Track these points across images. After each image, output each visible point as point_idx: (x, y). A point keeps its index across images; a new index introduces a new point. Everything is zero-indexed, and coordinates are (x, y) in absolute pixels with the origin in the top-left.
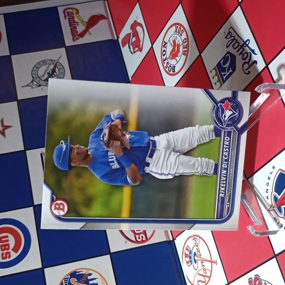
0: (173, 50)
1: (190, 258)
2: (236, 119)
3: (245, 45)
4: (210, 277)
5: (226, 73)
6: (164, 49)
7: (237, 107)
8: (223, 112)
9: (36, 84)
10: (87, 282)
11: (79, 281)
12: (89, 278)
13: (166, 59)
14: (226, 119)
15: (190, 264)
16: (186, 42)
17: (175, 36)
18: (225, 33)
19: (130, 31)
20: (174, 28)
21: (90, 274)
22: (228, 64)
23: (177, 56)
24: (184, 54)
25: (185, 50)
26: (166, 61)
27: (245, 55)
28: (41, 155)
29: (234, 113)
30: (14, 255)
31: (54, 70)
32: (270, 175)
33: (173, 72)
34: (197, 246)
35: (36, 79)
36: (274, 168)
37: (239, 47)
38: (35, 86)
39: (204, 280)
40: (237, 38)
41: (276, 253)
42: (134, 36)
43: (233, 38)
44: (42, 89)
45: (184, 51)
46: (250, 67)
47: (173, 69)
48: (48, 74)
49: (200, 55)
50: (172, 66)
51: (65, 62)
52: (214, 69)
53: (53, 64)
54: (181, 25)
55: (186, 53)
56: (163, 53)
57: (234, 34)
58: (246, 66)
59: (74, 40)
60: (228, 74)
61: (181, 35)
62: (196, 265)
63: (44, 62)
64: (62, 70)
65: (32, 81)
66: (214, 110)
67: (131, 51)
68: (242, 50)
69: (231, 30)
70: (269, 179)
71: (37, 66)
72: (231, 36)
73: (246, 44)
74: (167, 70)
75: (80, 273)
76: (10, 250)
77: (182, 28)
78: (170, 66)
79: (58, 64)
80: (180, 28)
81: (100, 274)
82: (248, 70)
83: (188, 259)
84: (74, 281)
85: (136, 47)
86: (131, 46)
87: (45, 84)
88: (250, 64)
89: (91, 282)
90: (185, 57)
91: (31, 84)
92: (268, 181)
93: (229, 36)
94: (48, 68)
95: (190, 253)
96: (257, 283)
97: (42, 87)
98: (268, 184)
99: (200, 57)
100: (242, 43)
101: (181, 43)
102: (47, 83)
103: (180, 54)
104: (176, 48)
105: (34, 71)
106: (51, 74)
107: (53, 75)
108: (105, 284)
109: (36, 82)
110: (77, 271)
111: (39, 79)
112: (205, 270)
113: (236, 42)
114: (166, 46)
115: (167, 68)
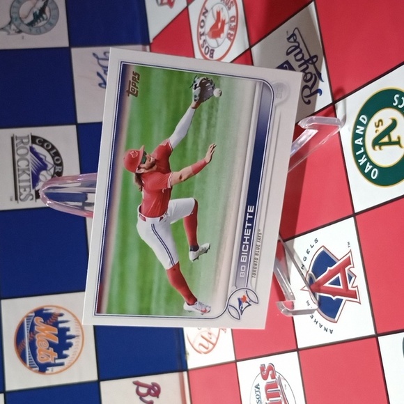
0: (215, 26)
3: (310, 62)
4: (214, 345)
6: (202, 18)
9: (15, 28)
10: (56, 324)
11: (46, 322)
12: (60, 319)
13: (203, 34)
16: (233, 21)
17: (221, 6)
18: (287, 32)
21: (61, 315)
23: (219, 36)
24: (229, 39)
25: (232, 32)
26: (203, 38)
27: (309, 76)
28: (12, 139)
31: (42, 10)
32: (310, 249)
33: (210, 56)
35: (16, 20)
36: (316, 241)
37: (303, 61)
38: (13, 32)
39: (207, 346)
40: (302, 46)
41: (299, 347)
43: (297, 44)
44: (23, 38)
45: (229, 34)
46: (312, 94)
47: (211, 53)
48: (34, 14)
49: (249, 50)
50: (210, 48)
55: (232, 38)
56: (201, 23)
57: (299, 39)
58: (307, 92)
61: (229, 8)
64: (54, 12)
65: (10, 23)
67: (157, 1)
68: (305, 66)
69: (296, 32)
70: (308, 252)
72: (295, 41)
73: (313, 61)
74: (203, 50)
75: (49, 311)
78: (207, 47)
79: (50, 1)
81: (74, 316)
82: (309, 98)
84: (39, 320)
87: (28, 31)
88: (313, 90)
89: (61, 325)
90: (229, 43)
91: (8, 28)
92: (306, 255)
93: (292, 40)
94: (35, 6)
96: (270, 372)
97: (23, 34)
98: (305, 259)
99: (249, 52)
100: (307, 57)
101: (227, 20)
102: (30, 30)
103: (223, 35)
104: (220, 25)
105: (14, 7)
106: (39, 16)
107: (41, 19)
108: (80, 330)
109: (15, 25)
110: (45, 308)
111: (19, 22)
112: (210, 334)
113: (301, 52)
114: (206, 15)
115: (203, 47)
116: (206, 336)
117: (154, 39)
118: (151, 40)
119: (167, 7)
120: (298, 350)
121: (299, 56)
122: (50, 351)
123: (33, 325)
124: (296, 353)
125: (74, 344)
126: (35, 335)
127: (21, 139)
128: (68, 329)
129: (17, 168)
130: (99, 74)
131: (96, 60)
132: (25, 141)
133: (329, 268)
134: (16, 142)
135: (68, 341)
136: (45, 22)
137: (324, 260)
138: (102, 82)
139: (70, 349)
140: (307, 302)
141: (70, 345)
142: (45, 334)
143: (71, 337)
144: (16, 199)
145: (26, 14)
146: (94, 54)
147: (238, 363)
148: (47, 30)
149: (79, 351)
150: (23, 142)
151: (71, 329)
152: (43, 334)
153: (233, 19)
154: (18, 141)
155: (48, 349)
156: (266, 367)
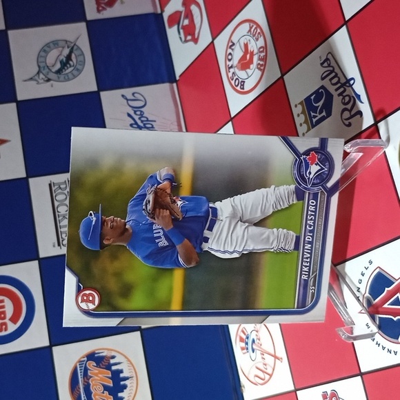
0: (243, 58)
1: (247, 344)
2: (325, 176)
3: (348, 85)
4: (271, 376)
5: (317, 115)
6: (229, 51)
7: (327, 160)
8: (307, 167)
9: (44, 77)
10: (109, 367)
11: (98, 365)
12: (112, 361)
13: (232, 67)
14: (311, 176)
15: (245, 351)
16: (262, 52)
17: (248, 38)
18: (320, 57)
19: (181, 8)
20: (246, 26)
21: (113, 357)
22: (320, 104)
23: (249, 68)
24: (259, 69)
25: (261, 63)
26: (232, 70)
27: (347, 99)
28: (50, 185)
29: (322, 169)
30: (12, 328)
31: (69, 58)
32: (365, 271)
33: (241, 88)
34: (257, 332)
35: (44, 69)
36: (371, 262)
37: (339, 85)
38: (42, 81)
39: (263, 377)
40: (337, 70)
41: (363, 371)
42: (186, 17)
43: (331, 69)
44: (52, 86)
45: (259, 64)
46: (352, 117)
47: (241, 85)
48: (61, 62)
49: (282, 78)
50: (240, 80)
51: (85, 45)
52: (301, 103)
53: (68, 47)
54: (258, 26)
55: (262, 68)
56: (229, 57)
57: (333, 63)
58: (347, 114)
59: (99, 11)
60: (319, 116)
61: (257, 39)
62: (253, 355)
63: (55, 44)
64: (81, 58)
65: (38, 73)
66: (295, 164)
67: (180, 38)
68: (342, 89)
69: (330, 56)
70: (363, 275)
71: (45, 50)
72: (329, 66)
73: (350, 84)
74: (233, 82)
75: (101, 354)
76: (7, 320)
77: (259, 31)
78: (237, 79)
79: (75, 47)
80: (256, 28)
81: (126, 357)
83: (243, 345)
84: (91, 365)
85: (189, 34)
86: (181, 31)
87: (57, 78)
88: (353, 112)
89: (114, 368)
90: (260, 73)
91: (36, 77)
92: (361, 277)
93: (326, 64)
94: (61, 54)
95: (248, 338)
97: (52, 82)
98: (360, 281)
99: (281, 80)
100: (343, 80)
101: (256, 51)
102: (59, 78)
103: (253, 66)
104: (248, 56)
105: (42, 57)
106: (65, 63)
107: (68, 66)
108: (133, 371)
109: (43, 74)
110: (97, 352)
111: (47, 70)
112: (265, 365)
113: (336, 76)
114: (233, 47)
115: (232, 80)
116: (262, 367)
117: (180, 76)
118: (178, 78)
119: (191, 43)
120: (361, 374)
121: (335, 80)
122: (105, 394)
123: (86, 370)
124: (360, 377)
125: (129, 386)
126: (89, 380)
127: (59, 185)
128: (121, 371)
129: (57, 213)
130: (129, 115)
131: (126, 101)
132: (62, 186)
133: (386, 289)
134: (53, 189)
135: (122, 383)
136: (72, 68)
137: (381, 281)
138: (133, 122)
139: (125, 390)
140: (367, 325)
141: (125, 387)
142: (99, 378)
143: (126, 379)
144: (59, 245)
145: (54, 62)
146: (123, 96)
147: (297, 392)
148: (75, 77)
149: (134, 393)
150: (60, 188)
151: (124, 371)
152: (96, 378)
153: (262, 50)
154: (56, 187)
155: (103, 393)
156: (329, 393)
